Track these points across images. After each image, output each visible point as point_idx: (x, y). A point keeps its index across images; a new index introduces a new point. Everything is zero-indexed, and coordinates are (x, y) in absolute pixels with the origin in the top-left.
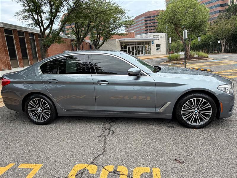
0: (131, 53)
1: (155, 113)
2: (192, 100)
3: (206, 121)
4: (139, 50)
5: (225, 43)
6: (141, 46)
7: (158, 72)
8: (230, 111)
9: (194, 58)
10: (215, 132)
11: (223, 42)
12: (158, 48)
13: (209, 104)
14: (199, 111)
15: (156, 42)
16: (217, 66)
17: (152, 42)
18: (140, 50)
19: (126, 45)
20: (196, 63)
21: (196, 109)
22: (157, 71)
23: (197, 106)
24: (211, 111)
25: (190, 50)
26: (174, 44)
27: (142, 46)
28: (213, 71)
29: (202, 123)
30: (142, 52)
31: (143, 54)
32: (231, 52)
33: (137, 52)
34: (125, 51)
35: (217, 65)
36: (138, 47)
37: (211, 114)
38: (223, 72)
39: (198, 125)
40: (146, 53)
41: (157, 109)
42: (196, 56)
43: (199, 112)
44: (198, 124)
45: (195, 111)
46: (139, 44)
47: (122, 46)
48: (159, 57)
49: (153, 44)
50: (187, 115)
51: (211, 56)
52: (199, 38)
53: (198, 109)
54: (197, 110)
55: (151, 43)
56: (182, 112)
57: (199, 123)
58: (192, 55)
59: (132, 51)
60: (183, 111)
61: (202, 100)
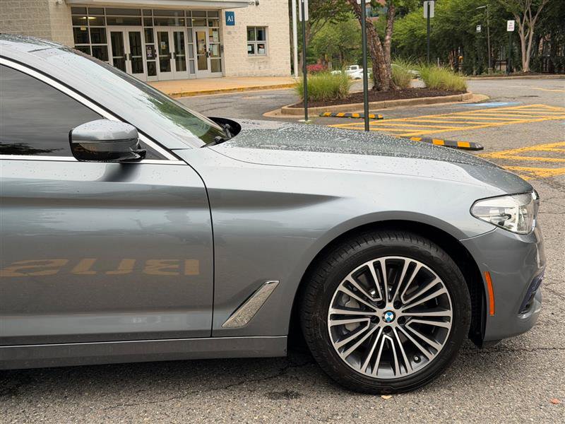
0: (128, 64)
1: (212, 333)
2: (370, 264)
3: (432, 357)
4: (165, 51)
5: (532, 33)
6: (179, 29)
7: (222, 141)
8: (527, 307)
9: (409, 93)
10: (470, 405)
11: (526, 27)
12: (256, 43)
13: (438, 280)
14: (399, 313)
15: (246, 17)
16: (498, 128)
17: (228, 14)
18: (172, 50)
19: (99, 21)
20: (418, 113)
21: (390, 306)
22: (219, 138)
23: (392, 293)
24: (449, 313)
25: (393, 58)
26: (326, 31)
27: (182, 33)
28: (482, 149)
29: (414, 368)
30: (184, 59)
31: (184, 69)
32: (559, 73)
33: (157, 61)
34: (96, 55)
35: (498, 124)
36: (164, 37)
37: (448, 325)
38: (522, 154)
39: (398, 375)
40: (203, 66)
41: (218, 315)
42: (417, 84)
43: (402, 320)
44: (401, 373)
45: (386, 316)
46: (164, 23)
47: (83, 28)
48: (258, 88)
49: (233, 23)
50: (350, 334)
51: (477, 86)
52: (429, 6)
53: (398, 305)
54: (393, 309)
55: (224, 21)
56: (330, 323)
57: (403, 369)
58: (402, 80)
59: (132, 54)
60: (335, 317)
61: (412, 266)
